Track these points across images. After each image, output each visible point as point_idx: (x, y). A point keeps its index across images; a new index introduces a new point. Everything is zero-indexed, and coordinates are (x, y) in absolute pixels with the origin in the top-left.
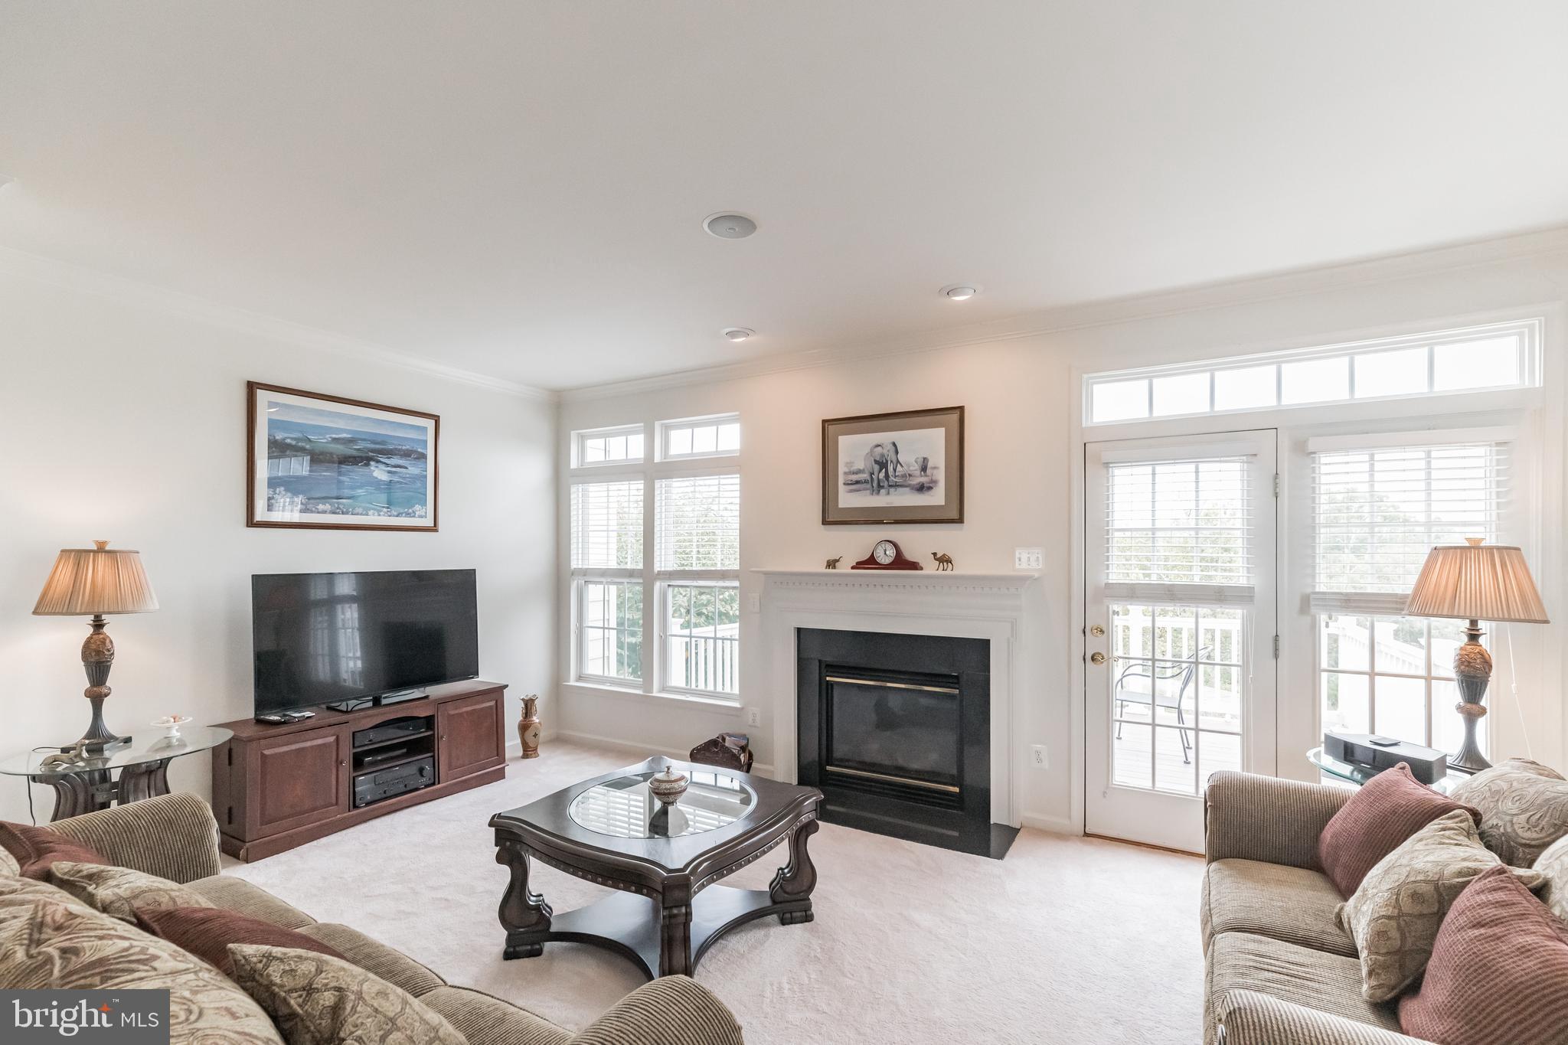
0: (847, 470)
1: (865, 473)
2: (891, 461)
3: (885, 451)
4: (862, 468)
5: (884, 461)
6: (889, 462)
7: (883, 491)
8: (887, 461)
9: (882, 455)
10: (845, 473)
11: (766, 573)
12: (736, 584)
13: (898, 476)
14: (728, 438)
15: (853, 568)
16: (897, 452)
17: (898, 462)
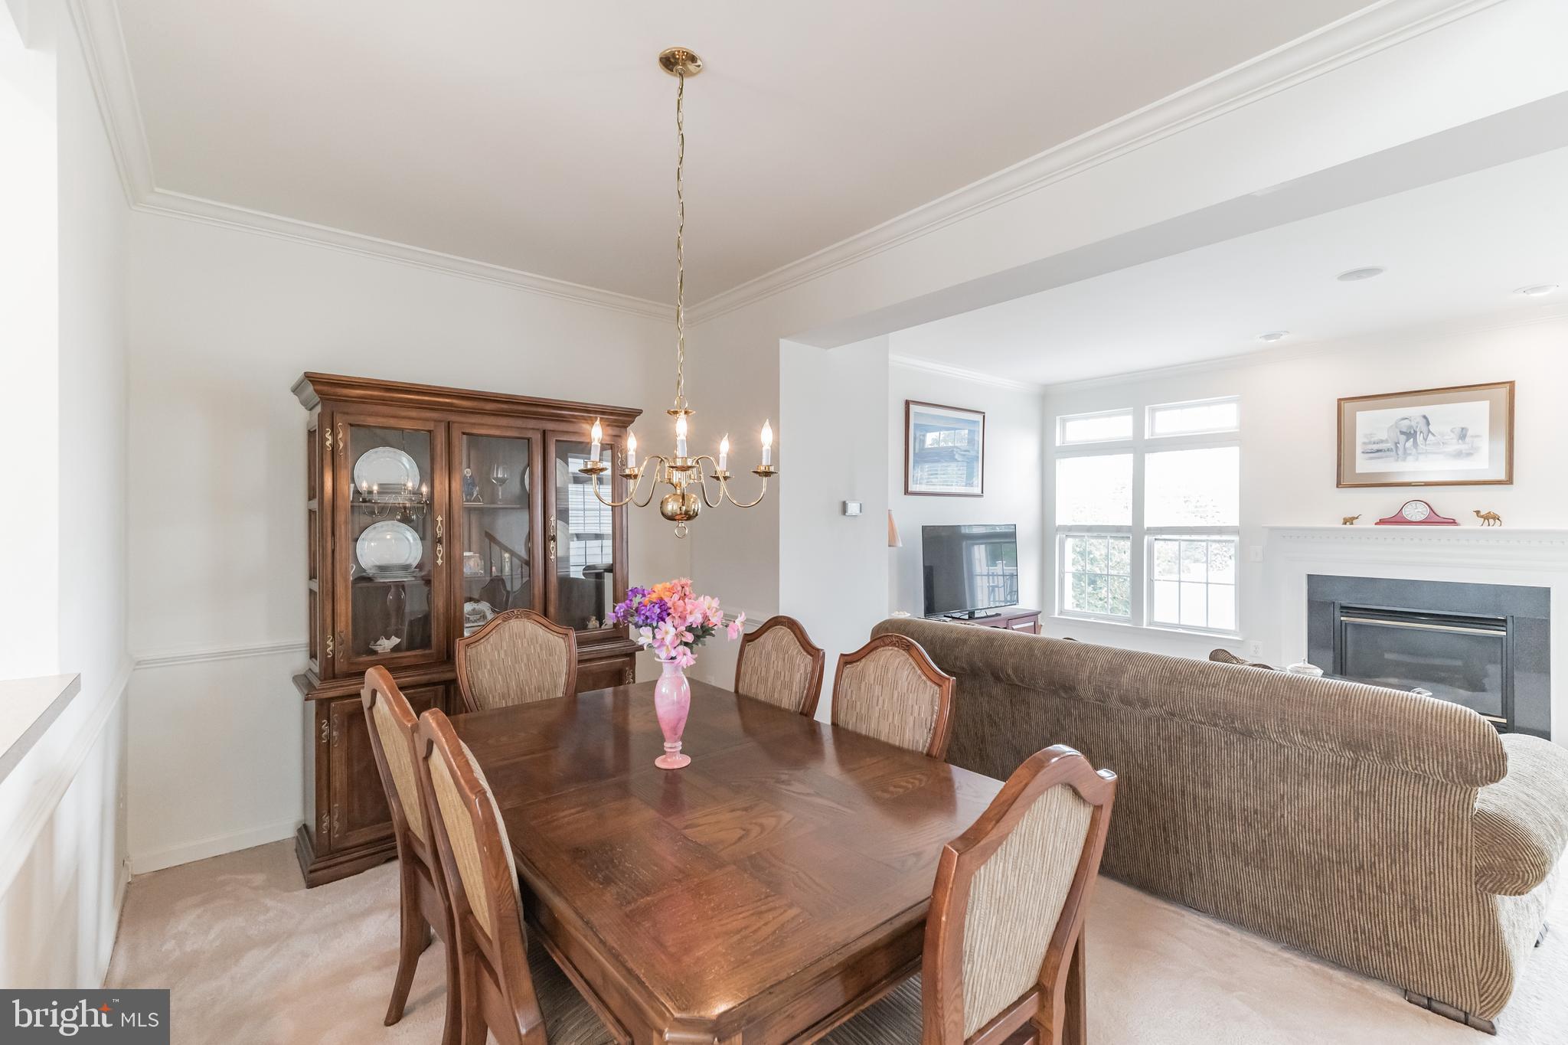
0: (1366, 440)
1: (1388, 443)
2: (1421, 432)
3: (1413, 424)
4: (1384, 439)
5: (1413, 432)
6: (1418, 433)
7: (1410, 458)
8: (1415, 432)
9: (1411, 427)
10: (1364, 443)
11: (1272, 529)
12: (1236, 538)
13: (1429, 444)
14: (1222, 416)
15: (1376, 524)
16: (1428, 424)
17: (1429, 431)
